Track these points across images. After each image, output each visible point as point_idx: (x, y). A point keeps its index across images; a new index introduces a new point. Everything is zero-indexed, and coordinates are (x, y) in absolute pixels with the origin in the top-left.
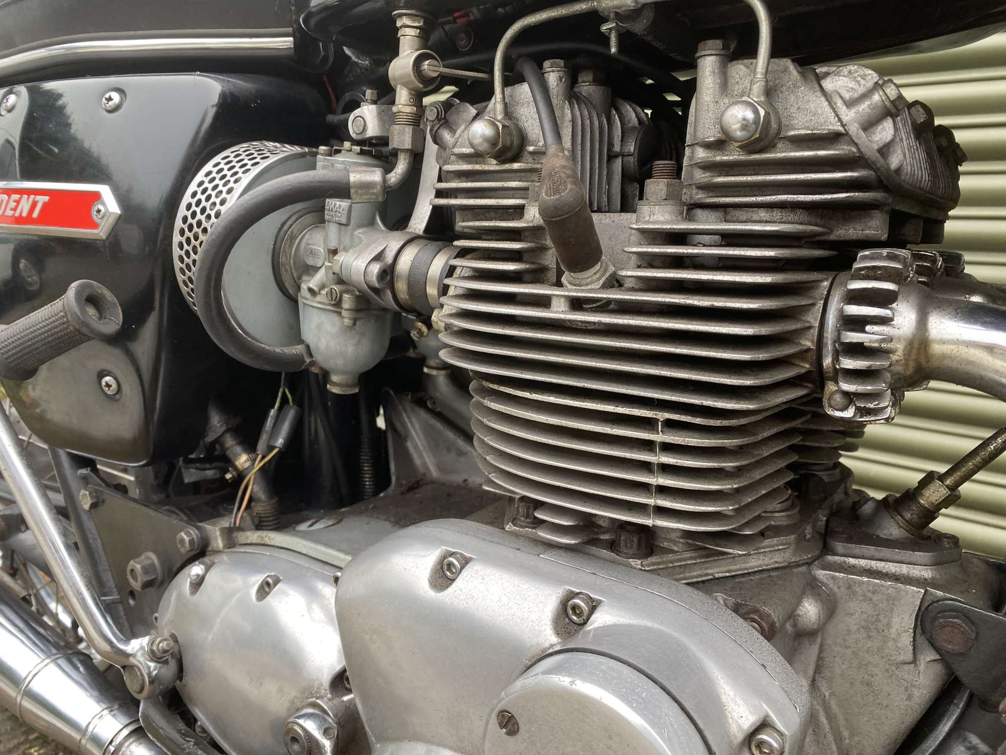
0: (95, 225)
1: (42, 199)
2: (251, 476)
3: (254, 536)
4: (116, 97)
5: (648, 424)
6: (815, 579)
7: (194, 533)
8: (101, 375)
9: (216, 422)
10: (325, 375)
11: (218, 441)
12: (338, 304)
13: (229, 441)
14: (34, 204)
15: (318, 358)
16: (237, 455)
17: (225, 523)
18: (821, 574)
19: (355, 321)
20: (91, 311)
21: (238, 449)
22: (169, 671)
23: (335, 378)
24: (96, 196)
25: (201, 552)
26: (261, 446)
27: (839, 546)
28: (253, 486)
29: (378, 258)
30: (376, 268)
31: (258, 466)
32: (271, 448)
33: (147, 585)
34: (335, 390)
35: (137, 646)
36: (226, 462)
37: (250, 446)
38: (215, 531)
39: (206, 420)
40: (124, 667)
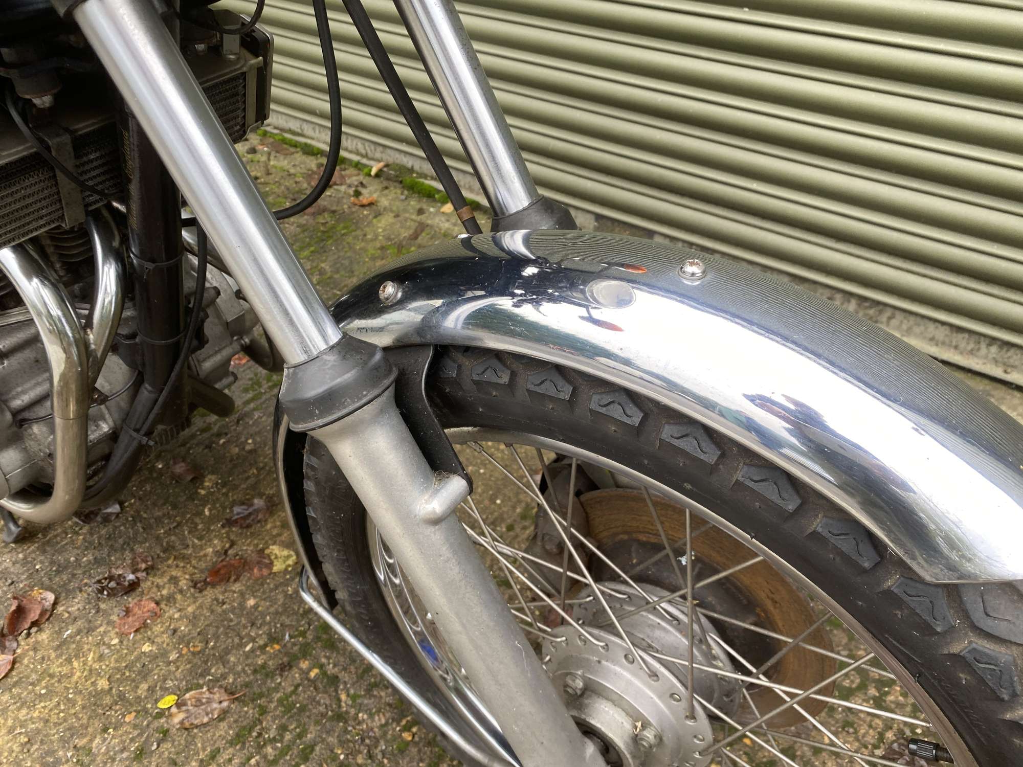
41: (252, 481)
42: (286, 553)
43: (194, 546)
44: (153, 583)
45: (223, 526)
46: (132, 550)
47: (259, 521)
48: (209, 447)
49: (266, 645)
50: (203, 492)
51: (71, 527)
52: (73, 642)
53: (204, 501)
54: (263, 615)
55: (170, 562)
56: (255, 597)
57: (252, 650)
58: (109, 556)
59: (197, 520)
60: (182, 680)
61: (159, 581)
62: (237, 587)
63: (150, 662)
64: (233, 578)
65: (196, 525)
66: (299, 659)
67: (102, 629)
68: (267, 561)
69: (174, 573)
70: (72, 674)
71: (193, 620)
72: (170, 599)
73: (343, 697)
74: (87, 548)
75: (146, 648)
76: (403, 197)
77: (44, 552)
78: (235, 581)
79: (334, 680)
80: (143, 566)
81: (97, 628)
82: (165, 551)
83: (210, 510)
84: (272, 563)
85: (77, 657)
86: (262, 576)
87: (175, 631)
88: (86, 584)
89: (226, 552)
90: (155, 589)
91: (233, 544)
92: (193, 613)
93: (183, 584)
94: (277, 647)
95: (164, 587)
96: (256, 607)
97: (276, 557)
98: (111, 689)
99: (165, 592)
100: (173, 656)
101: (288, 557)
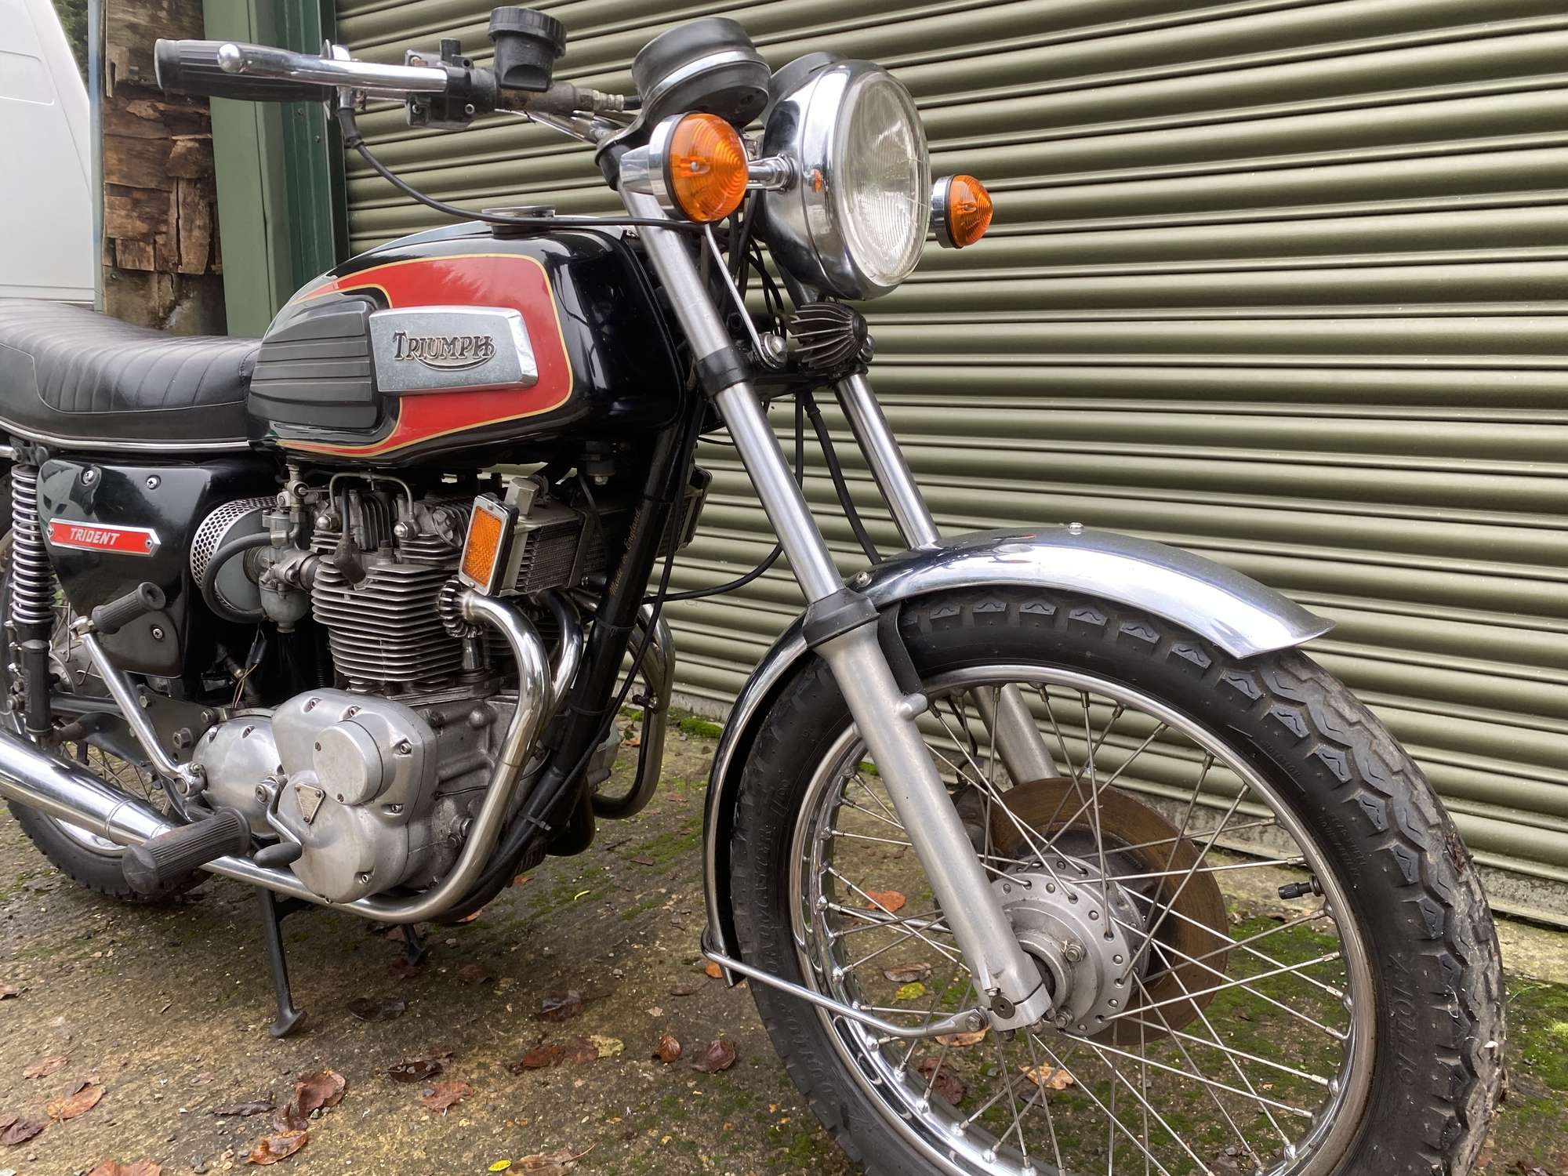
0: (146, 550)
1: (115, 535)
2: (243, 680)
3: (244, 712)
4: (154, 481)
5: (377, 642)
6: (486, 705)
7: (210, 712)
8: (152, 628)
9: (221, 651)
10: (275, 624)
11: (223, 663)
12: (276, 588)
13: (230, 662)
14: (111, 537)
15: (270, 615)
16: (235, 671)
17: (229, 706)
18: (490, 703)
19: (285, 597)
20: (150, 597)
21: (235, 666)
22: (200, 781)
23: (280, 625)
24: (147, 536)
25: (216, 721)
26: (248, 664)
27: (503, 691)
28: (245, 687)
29: (292, 567)
30: (290, 572)
31: (246, 674)
32: (253, 664)
33: (185, 745)
34: (281, 631)
35: (182, 770)
36: (229, 675)
37: (242, 666)
38: (223, 712)
39: (216, 650)
40: (175, 780)
41: (556, 982)
42: (611, 1041)
43: (499, 1037)
44: (458, 1069)
45: (531, 1019)
46: (426, 1041)
47: (573, 1015)
48: (499, 954)
49: (604, 1119)
50: (500, 993)
51: (350, 1023)
52: (375, 1120)
53: (504, 1000)
54: (596, 1094)
55: (475, 1051)
56: (582, 1079)
57: (589, 1123)
58: (399, 1047)
59: (499, 1016)
60: (513, 1148)
61: (467, 1067)
62: (559, 1070)
63: (470, 1135)
64: (553, 1063)
65: (499, 1020)
66: (646, 1129)
67: (407, 1108)
68: (591, 1047)
69: (482, 1060)
70: (380, 1148)
71: (514, 1098)
72: (482, 1082)
73: (704, 1158)
74: (372, 1041)
75: (463, 1123)
76: (683, 738)
77: (320, 1045)
78: (556, 1066)
79: (691, 1146)
80: (444, 1054)
81: (399, 1108)
82: (467, 1042)
83: (513, 1007)
84: (596, 1049)
85: (383, 1132)
86: (587, 1061)
87: (494, 1108)
88: (378, 1072)
89: (540, 1041)
90: (462, 1074)
91: (545, 1036)
92: (513, 1093)
93: (494, 1068)
94: (618, 1120)
95: (472, 1072)
96: (586, 1086)
97: (600, 1045)
98: (429, 1159)
99: (474, 1076)
100: (496, 1130)
101: (615, 1044)
